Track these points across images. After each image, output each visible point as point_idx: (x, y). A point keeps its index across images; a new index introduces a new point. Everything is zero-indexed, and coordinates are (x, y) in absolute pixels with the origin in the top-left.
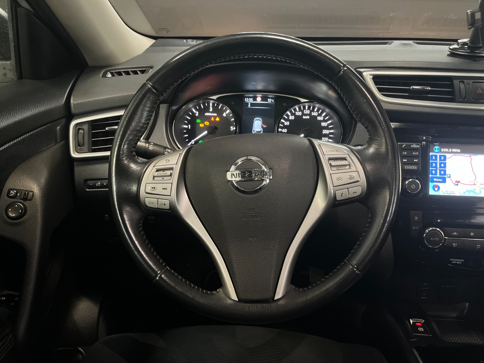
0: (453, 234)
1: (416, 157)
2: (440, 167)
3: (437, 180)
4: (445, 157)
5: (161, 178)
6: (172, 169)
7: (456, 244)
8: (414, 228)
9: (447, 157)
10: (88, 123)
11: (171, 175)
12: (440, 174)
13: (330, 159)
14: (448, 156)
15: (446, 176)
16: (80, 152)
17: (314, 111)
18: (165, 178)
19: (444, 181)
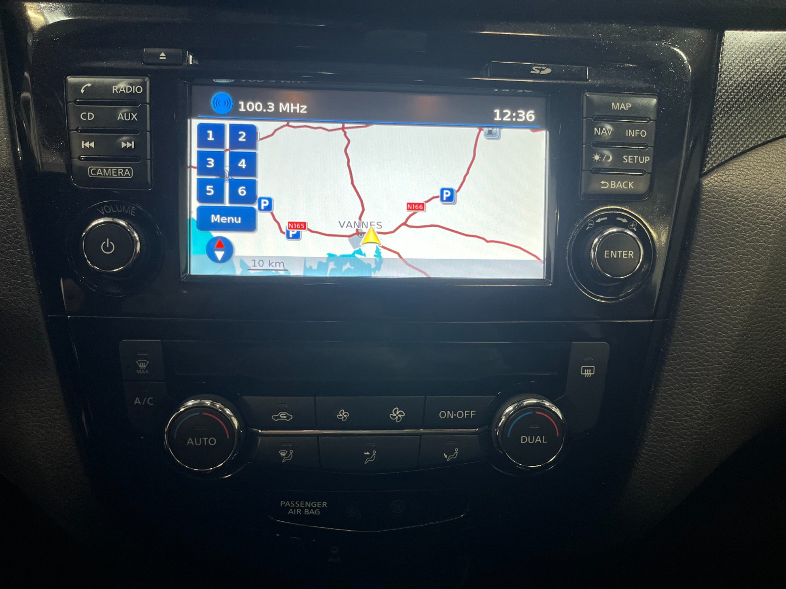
0: (276, 418)
2: (235, 170)
3: (224, 220)
4: (252, 132)
7: (291, 452)
8: (137, 401)
9: (261, 133)
12: (234, 197)
14: (263, 127)
15: (256, 206)
19: (249, 224)
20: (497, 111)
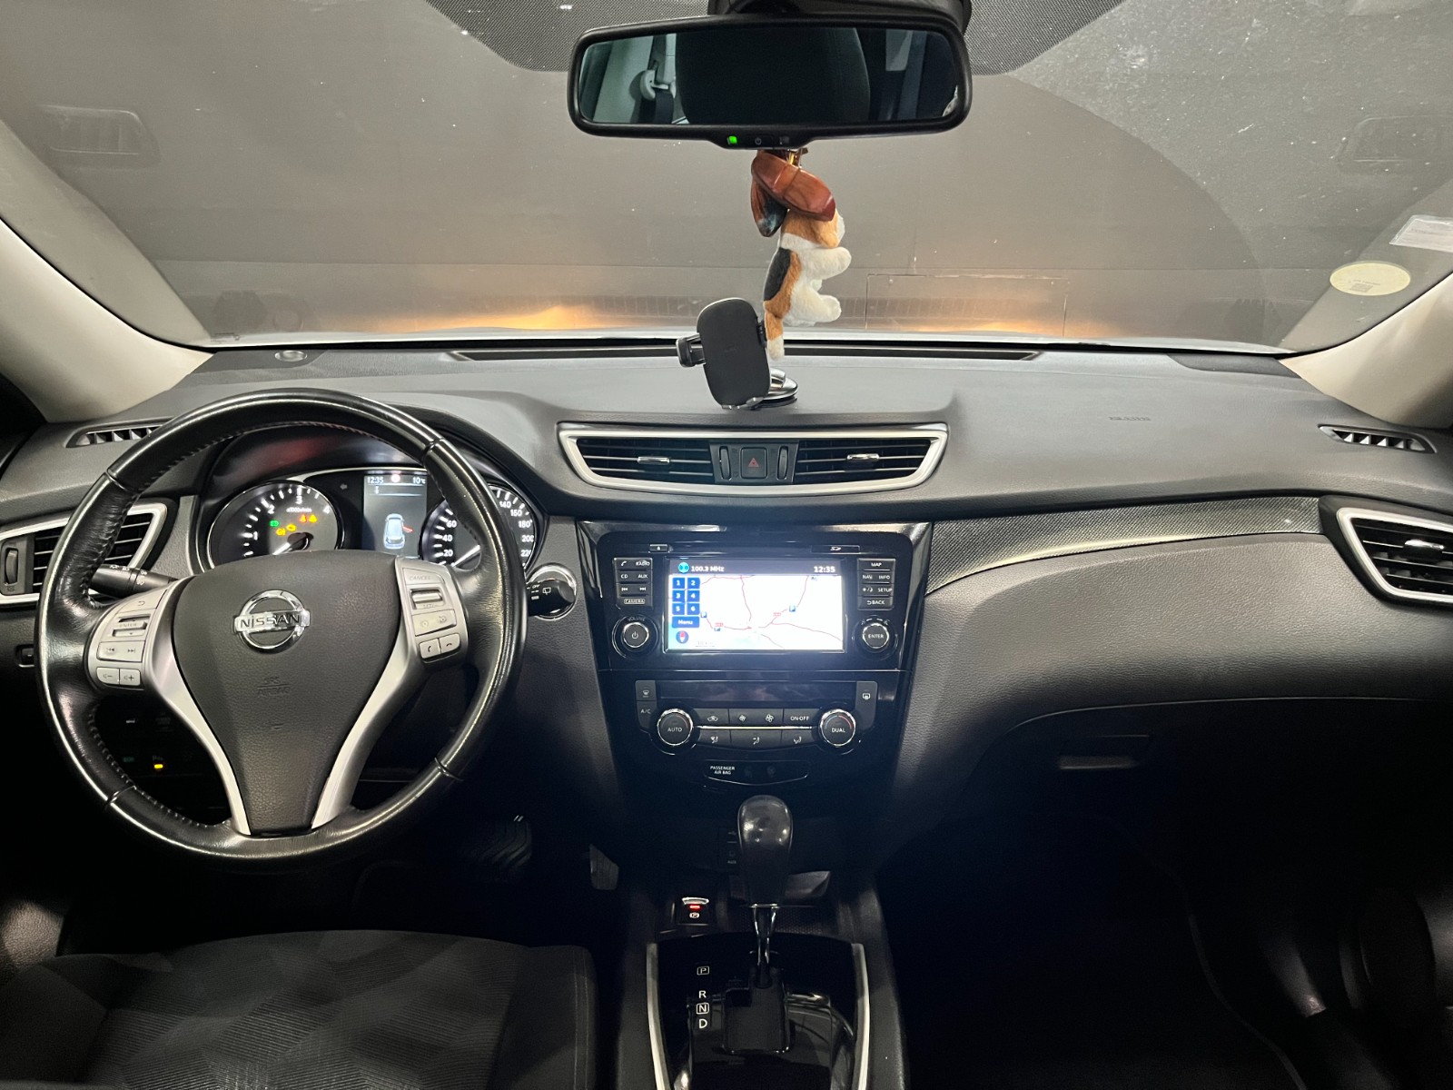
0: (710, 719)
1: (642, 582)
2: (690, 599)
3: (685, 623)
4: (697, 581)
5: (127, 633)
6: (148, 617)
7: (718, 738)
8: (643, 711)
9: (702, 581)
10: (26, 538)
11: (144, 627)
12: (690, 612)
13: (414, 592)
14: (703, 578)
15: (699, 616)
16: (9, 593)
17: (503, 500)
18: (135, 633)
19: (696, 623)
20: (816, 568)
